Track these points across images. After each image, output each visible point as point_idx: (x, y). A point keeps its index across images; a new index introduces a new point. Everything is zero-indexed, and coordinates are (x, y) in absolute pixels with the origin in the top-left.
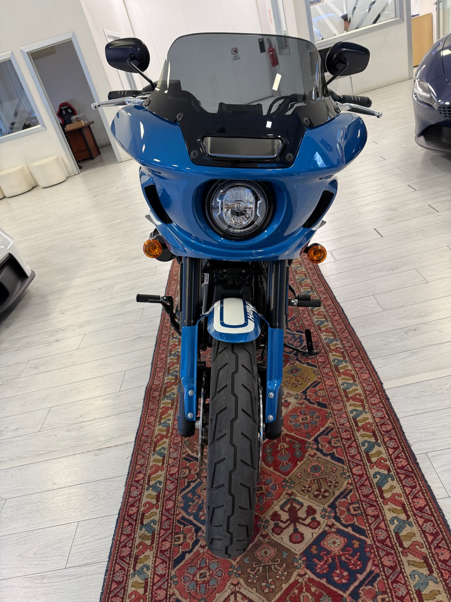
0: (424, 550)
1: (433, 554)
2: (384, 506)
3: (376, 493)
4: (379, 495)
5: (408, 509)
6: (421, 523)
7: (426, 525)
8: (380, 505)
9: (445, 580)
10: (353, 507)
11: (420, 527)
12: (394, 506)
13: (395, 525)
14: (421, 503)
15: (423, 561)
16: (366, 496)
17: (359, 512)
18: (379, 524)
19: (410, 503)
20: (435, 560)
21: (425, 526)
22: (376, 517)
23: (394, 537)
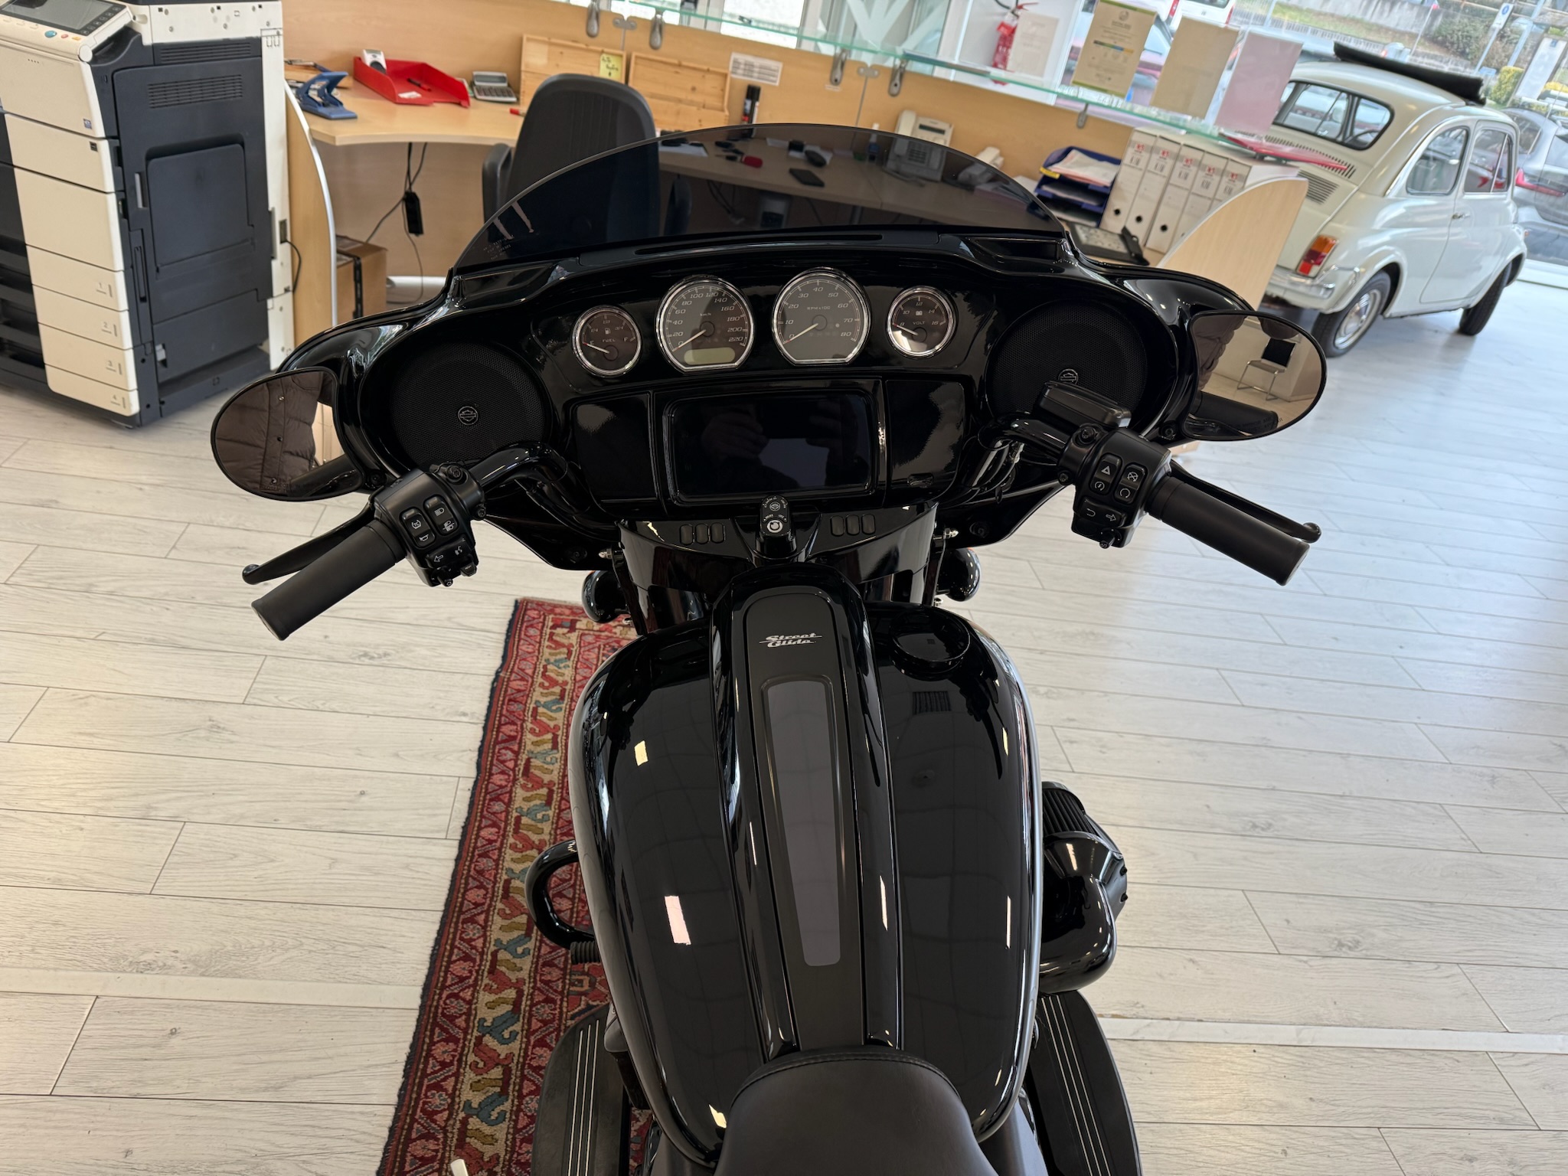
0: (499, 905)
1: (492, 899)
2: (526, 977)
4: (524, 998)
5: (488, 964)
6: (481, 940)
7: (474, 934)
8: (532, 980)
9: (497, 869)
10: (582, 986)
11: (485, 936)
12: (507, 973)
13: (525, 946)
14: (460, 968)
15: (511, 895)
16: (548, 1000)
17: (574, 977)
18: (550, 953)
19: (478, 973)
21: (477, 935)
22: (549, 964)
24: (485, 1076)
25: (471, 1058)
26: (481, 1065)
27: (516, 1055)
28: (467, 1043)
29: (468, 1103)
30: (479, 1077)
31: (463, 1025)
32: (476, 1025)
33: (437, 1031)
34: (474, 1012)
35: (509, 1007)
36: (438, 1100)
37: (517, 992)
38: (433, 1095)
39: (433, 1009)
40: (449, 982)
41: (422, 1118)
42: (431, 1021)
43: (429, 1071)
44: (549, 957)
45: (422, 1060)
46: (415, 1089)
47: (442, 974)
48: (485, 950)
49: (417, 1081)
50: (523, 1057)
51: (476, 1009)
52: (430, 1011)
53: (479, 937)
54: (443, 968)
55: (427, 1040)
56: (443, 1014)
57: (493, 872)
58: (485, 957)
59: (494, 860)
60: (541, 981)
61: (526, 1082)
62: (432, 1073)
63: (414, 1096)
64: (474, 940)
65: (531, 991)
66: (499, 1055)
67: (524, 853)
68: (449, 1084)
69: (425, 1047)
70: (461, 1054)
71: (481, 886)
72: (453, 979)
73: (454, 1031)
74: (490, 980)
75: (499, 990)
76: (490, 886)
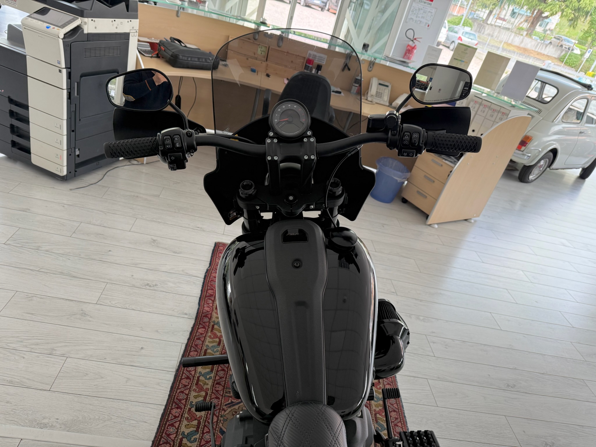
2: (210, 388)
3: (209, 398)
4: (208, 396)
5: (196, 381)
6: (194, 372)
7: (191, 369)
8: (211, 389)
9: (202, 345)
10: (230, 394)
12: (203, 385)
13: (210, 375)
14: (184, 382)
16: (217, 398)
17: (227, 390)
18: (219, 379)
19: (191, 384)
20: (200, 353)
22: (218, 383)
23: (214, 370)
24: (191, 423)
25: (186, 415)
26: (190, 418)
27: (203, 417)
28: (185, 410)
29: (183, 433)
30: (188, 423)
31: (184, 403)
32: (189, 403)
33: (174, 404)
34: (189, 399)
35: (202, 399)
36: (172, 430)
37: (205, 393)
38: (170, 428)
39: (173, 396)
40: (180, 387)
41: (165, 437)
42: (172, 401)
43: (169, 419)
44: (219, 381)
45: (167, 415)
46: (164, 426)
47: (178, 383)
48: (195, 375)
49: (164, 423)
50: (206, 418)
51: (190, 397)
52: (172, 397)
53: (193, 370)
54: (178, 381)
55: (170, 408)
56: (177, 398)
57: (201, 346)
58: (195, 378)
59: (202, 341)
60: (215, 390)
61: (205, 427)
62: (171, 420)
63: (163, 428)
64: (191, 371)
65: (211, 393)
66: (197, 416)
67: (214, 340)
68: (177, 425)
69: (169, 410)
70: (182, 414)
71: (196, 351)
72: (182, 386)
73: (181, 405)
74: (196, 387)
75: (199, 392)
76: (199, 351)
